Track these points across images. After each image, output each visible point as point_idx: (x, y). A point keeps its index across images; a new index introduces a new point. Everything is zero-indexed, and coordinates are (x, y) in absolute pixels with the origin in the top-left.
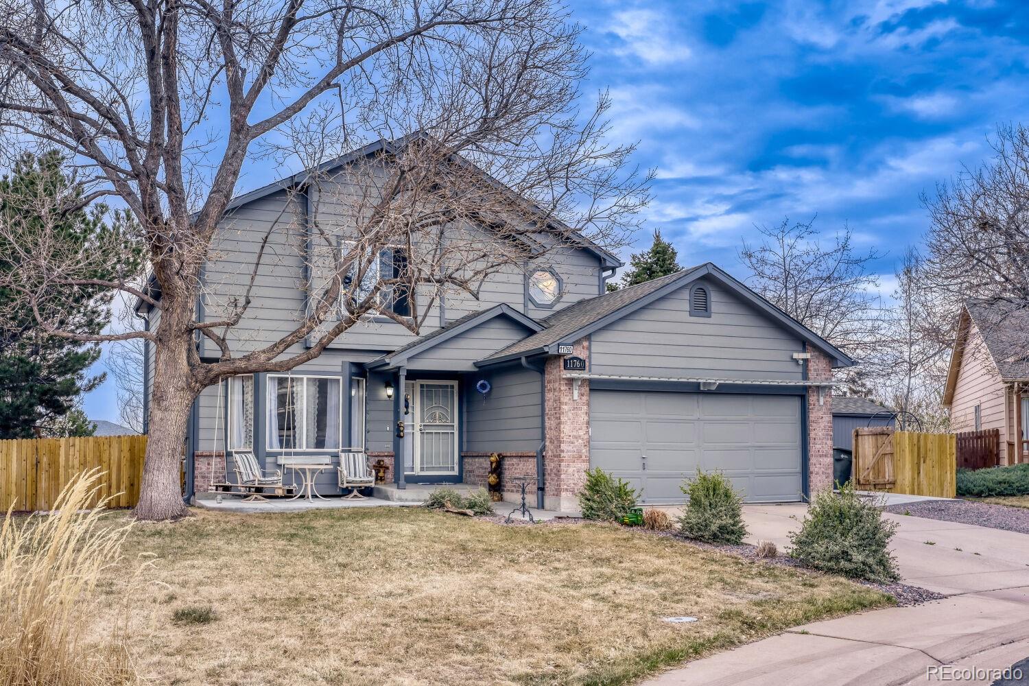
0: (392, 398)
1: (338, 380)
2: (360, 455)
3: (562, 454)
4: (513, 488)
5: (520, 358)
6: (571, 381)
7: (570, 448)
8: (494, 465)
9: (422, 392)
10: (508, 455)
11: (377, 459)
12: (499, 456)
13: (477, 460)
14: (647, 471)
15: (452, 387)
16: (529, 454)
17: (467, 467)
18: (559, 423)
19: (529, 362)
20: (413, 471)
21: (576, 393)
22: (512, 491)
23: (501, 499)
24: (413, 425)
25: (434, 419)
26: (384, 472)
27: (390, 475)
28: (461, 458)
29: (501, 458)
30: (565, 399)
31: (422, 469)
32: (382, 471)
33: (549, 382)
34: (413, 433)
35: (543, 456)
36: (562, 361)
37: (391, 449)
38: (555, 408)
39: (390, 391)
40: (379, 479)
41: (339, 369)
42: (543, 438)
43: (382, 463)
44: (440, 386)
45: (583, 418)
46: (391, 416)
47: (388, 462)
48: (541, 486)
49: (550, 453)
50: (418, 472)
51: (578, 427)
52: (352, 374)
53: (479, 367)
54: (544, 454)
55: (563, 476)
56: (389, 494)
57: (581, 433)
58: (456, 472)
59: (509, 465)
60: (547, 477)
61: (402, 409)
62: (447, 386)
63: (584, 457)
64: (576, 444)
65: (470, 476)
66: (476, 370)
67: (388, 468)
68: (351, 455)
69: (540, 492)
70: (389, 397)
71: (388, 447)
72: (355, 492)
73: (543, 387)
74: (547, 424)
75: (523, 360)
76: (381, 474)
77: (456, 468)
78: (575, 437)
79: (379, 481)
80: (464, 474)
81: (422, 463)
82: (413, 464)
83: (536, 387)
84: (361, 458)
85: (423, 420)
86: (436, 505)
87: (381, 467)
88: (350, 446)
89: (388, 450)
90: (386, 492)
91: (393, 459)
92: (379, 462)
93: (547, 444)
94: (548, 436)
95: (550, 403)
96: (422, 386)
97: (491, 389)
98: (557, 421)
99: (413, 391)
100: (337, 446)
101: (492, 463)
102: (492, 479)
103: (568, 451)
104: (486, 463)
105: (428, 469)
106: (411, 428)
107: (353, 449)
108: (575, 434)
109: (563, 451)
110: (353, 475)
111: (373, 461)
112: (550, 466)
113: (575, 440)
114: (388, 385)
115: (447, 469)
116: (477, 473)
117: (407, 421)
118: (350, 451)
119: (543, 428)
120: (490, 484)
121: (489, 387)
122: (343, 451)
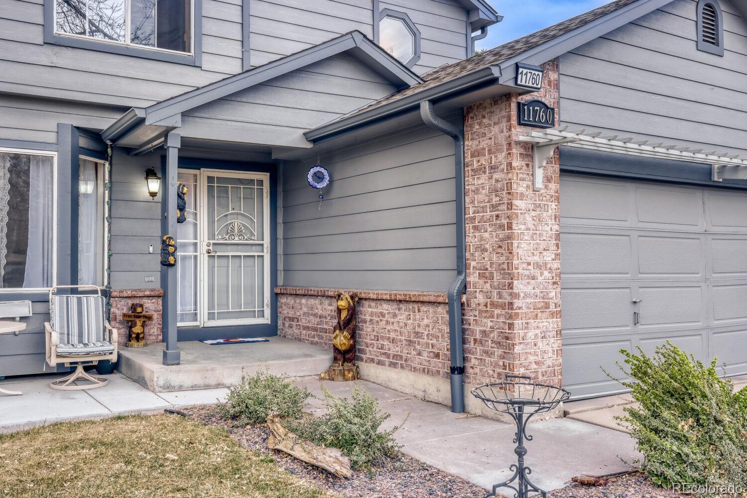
0: (159, 198)
1: (49, 159)
2: (92, 297)
3: (517, 303)
4: (383, 358)
5: (417, 107)
6: (530, 149)
7: (529, 289)
8: (344, 315)
9: (210, 189)
10: (372, 296)
11: (130, 302)
12: (352, 297)
13: (304, 301)
14: (639, 327)
15: (261, 183)
16: (426, 299)
17: (285, 311)
18: (509, 237)
19: (436, 113)
20: (196, 320)
21: (539, 174)
22: (380, 363)
23: (357, 376)
24: (195, 244)
25: (231, 233)
26: (143, 326)
27: (154, 329)
28: (275, 296)
29: (357, 300)
30: (520, 187)
31: (211, 316)
32: (139, 323)
33: (477, 154)
34: (196, 257)
35: (462, 304)
36: (514, 106)
37: (157, 285)
38: (494, 207)
39: (154, 185)
40: (132, 338)
41: (52, 138)
42: (461, 267)
43: (139, 310)
44: (240, 181)
45: (550, 227)
46: (155, 228)
47: (152, 306)
48: (459, 364)
49: (481, 298)
50: (204, 321)
51: (543, 245)
52: (77, 150)
53: (314, 141)
54: (464, 298)
55: (518, 349)
56: (147, 375)
57: (549, 257)
58: (266, 320)
59: (372, 314)
60: (471, 345)
61: (173, 213)
62: (253, 181)
63: (552, 306)
64: (540, 279)
65: (291, 327)
66: (309, 146)
67: (150, 318)
68: (74, 299)
69: (457, 377)
70: (153, 195)
71: (153, 281)
72: (80, 372)
73: (460, 166)
74: (472, 239)
75: (425, 108)
76: (137, 329)
77: (267, 312)
78: (538, 266)
79: (133, 342)
80: (280, 322)
81: (211, 306)
82: (196, 310)
83: (445, 168)
84: (93, 305)
85: (212, 235)
86: (244, 419)
87: (139, 317)
88: (74, 279)
89: (152, 286)
90: (141, 369)
91: (160, 301)
92: (133, 307)
93: (473, 278)
94: (473, 264)
95: (481, 197)
96: (210, 179)
97: (331, 181)
98: (502, 234)
99: (195, 186)
100: (47, 282)
101: (339, 311)
102: (342, 340)
103: (526, 296)
104: (327, 308)
105: (222, 315)
106: (191, 248)
107: (81, 287)
108: (536, 258)
109: (517, 296)
110: (75, 339)
111: (120, 308)
112: (478, 324)
113: (537, 273)
114: (150, 173)
115: (252, 314)
116: (304, 322)
117: (183, 235)
118: (74, 291)
119: (460, 247)
120: (336, 349)
121: (327, 178)
122: (60, 292)
